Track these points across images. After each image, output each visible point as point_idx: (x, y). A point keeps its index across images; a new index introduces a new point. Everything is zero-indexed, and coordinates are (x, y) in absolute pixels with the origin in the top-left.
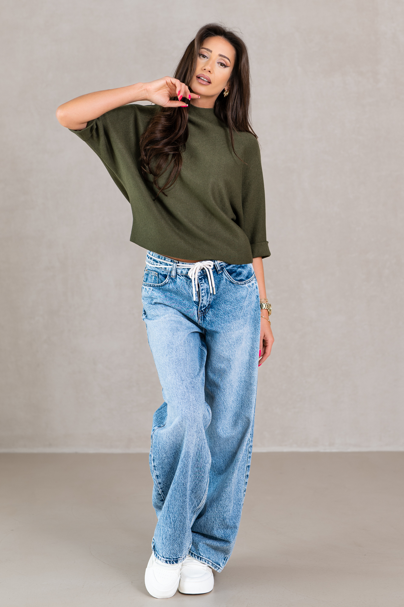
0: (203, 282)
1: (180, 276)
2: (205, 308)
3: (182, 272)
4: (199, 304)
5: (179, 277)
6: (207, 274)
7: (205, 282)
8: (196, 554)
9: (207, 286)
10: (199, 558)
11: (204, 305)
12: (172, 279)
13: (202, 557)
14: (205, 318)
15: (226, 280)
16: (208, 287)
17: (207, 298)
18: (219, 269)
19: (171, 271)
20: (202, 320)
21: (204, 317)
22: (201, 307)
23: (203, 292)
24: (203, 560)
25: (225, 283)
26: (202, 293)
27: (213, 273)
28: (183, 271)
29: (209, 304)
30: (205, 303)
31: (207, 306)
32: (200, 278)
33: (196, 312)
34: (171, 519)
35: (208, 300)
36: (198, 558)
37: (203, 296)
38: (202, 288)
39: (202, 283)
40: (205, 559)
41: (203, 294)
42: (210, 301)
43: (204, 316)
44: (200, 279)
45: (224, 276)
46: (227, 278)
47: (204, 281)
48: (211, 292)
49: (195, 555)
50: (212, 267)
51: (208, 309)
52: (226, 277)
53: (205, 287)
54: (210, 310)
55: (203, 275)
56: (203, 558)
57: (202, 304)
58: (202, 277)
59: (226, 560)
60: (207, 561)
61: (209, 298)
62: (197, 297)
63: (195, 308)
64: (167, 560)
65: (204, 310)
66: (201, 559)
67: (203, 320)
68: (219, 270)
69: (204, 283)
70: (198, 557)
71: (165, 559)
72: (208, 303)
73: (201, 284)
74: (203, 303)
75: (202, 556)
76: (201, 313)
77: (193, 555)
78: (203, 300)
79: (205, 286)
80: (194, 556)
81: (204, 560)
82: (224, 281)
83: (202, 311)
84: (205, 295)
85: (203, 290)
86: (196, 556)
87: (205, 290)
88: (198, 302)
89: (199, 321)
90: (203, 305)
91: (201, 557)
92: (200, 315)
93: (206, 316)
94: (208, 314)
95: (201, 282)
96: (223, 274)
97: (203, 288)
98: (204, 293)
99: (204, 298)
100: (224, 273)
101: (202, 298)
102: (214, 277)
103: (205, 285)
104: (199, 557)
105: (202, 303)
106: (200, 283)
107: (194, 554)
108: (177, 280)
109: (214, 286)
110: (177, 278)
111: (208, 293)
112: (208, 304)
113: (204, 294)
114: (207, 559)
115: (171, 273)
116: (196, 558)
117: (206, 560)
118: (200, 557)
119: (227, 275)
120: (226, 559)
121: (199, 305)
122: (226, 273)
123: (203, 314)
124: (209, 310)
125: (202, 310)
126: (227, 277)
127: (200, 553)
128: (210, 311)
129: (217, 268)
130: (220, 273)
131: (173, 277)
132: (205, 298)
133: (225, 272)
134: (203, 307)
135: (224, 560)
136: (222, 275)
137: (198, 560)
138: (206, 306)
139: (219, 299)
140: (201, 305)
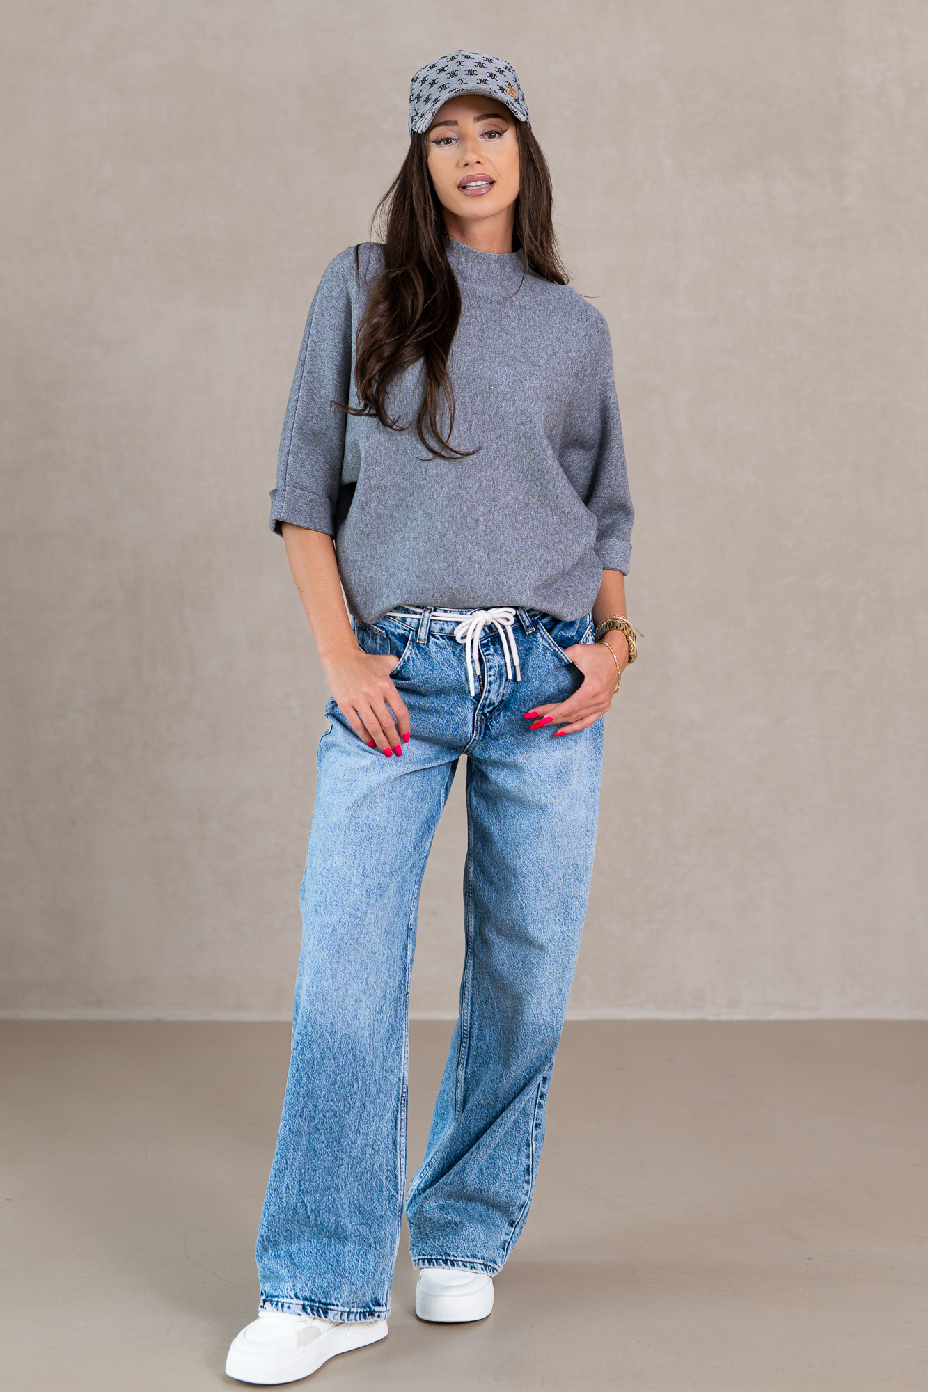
0: (492, 651)
1: (438, 639)
2: (492, 708)
3: (442, 629)
4: (480, 698)
5: (436, 640)
6: (498, 633)
7: (496, 650)
8: (439, 1257)
9: (500, 660)
10: (449, 1262)
11: (490, 701)
12: (418, 647)
13: (455, 1259)
14: (489, 730)
15: (545, 649)
16: (503, 663)
17: (500, 686)
18: (527, 623)
19: (417, 628)
20: (480, 734)
21: (487, 728)
22: (483, 707)
23: (492, 673)
24: (458, 1265)
25: (541, 656)
26: (490, 676)
27: (514, 633)
28: (445, 627)
29: (502, 701)
30: (493, 697)
31: (497, 704)
32: (484, 644)
33: (470, 715)
35: (501, 691)
36: (446, 1263)
37: (491, 683)
38: (488, 664)
39: (489, 654)
40: (463, 1260)
41: (492, 679)
42: (503, 695)
43: (486, 725)
44: (484, 646)
45: (540, 639)
46: (546, 645)
47: (494, 649)
48: (510, 677)
49: (437, 1260)
50: (512, 621)
51: (498, 710)
52: (544, 643)
53: (496, 662)
54: (502, 713)
55: (492, 636)
56: (458, 1259)
57: (486, 700)
58: (488, 642)
59: (507, 1249)
60: (468, 1264)
61: (503, 687)
62: (477, 684)
63: (469, 710)
64: (306, 1303)
65: (488, 712)
67: (482, 735)
68: (527, 627)
69: (493, 654)
70: (445, 1262)
71: (301, 1302)
72: (500, 698)
73: (487, 655)
74: (489, 697)
75: (454, 1256)
76: (481, 718)
78: (489, 692)
79: (496, 660)
80: (437, 1263)
81: (460, 1263)
82: (540, 650)
83: (484, 714)
84: (495, 681)
85: (490, 668)
86: (441, 1261)
87: (497, 670)
88: (479, 694)
89: (474, 735)
90: (487, 702)
91: (452, 1258)
92: (479, 723)
93: (492, 726)
94: (497, 723)
95: (488, 652)
96: (538, 635)
97: (491, 664)
98: (494, 675)
99: (492, 686)
100: (541, 634)
101: (489, 687)
102: (516, 640)
103: (497, 658)
104: (447, 1260)
105: (487, 697)
106: (485, 654)
107: (435, 1259)
108: (430, 647)
109: (517, 662)
110: (431, 643)
111: (501, 675)
112: (500, 700)
113: (492, 677)
114: (468, 1260)
115: (417, 633)
116: (441, 1265)
117: (466, 1262)
118: (451, 1261)
120: (506, 1247)
121: (479, 701)
122: (543, 633)
123: (486, 720)
124: (499, 714)
125: (485, 711)
126: (546, 641)
128: (501, 716)
129: (524, 621)
130: (530, 632)
131: (421, 642)
132: (495, 687)
133: (541, 631)
134: (488, 707)
135: (504, 1249)
136: (535, 637)
138: (494, 704)
139: (525, 692)
140: (484, 702)
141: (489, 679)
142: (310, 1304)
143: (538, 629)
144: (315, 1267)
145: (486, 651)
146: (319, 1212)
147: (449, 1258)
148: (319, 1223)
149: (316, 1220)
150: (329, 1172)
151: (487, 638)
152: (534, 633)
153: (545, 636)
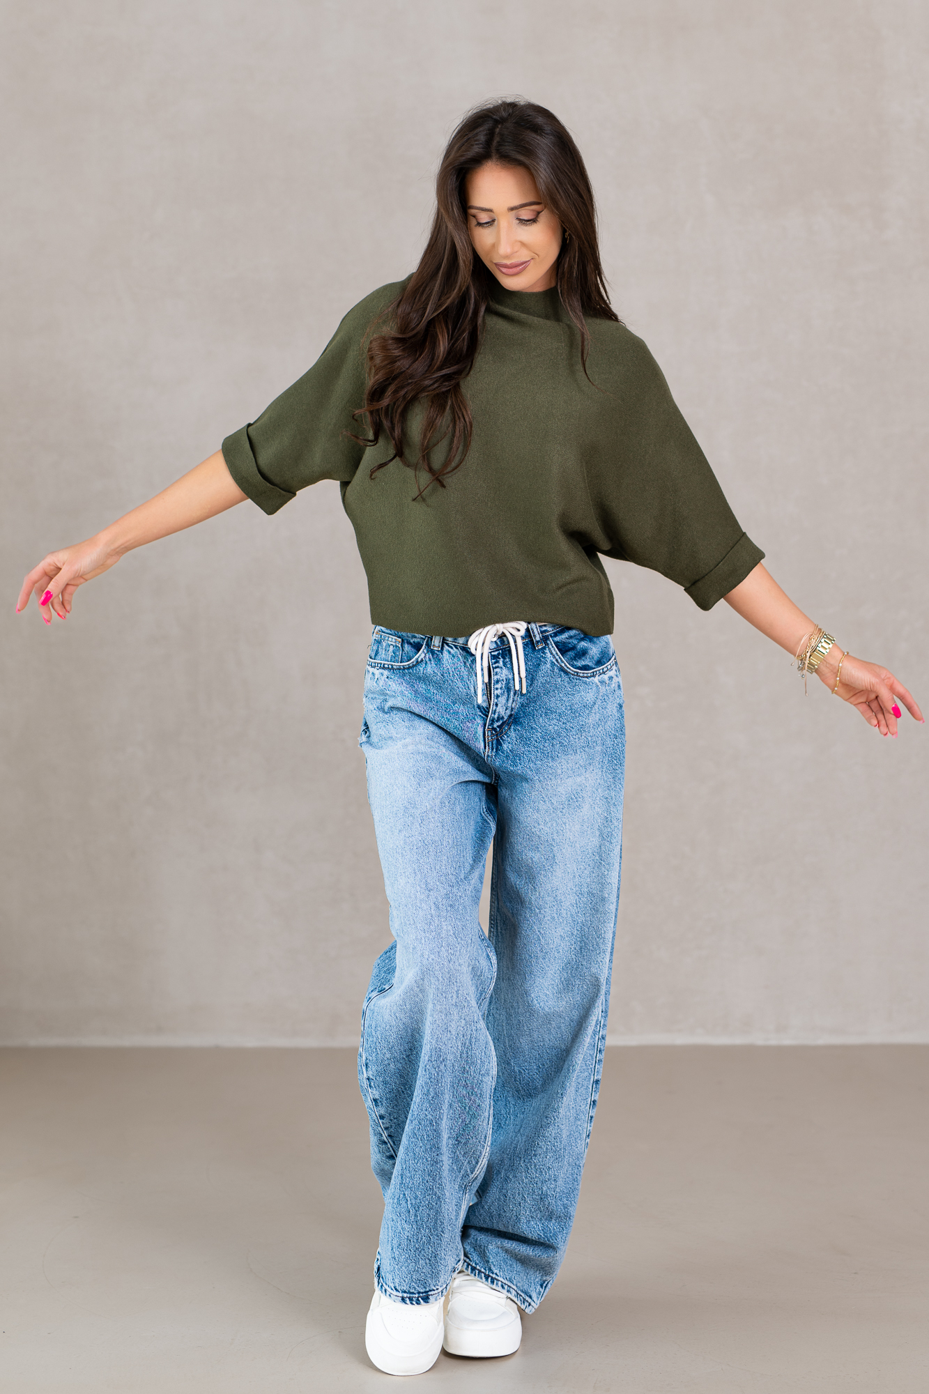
0: (501, 664)
1: (451, 648)
2: (501, 722)
4: (488, 712)
5: (449, 649)
6: (510, 647)
7: (505, 664)
8: (483, 1270)
9: (507, 673)
11: (499, 715)
12: (432, 653)
13: (497, 1277)
14: (501, 745)
15: (552, 664)
16: (510, 677)
17: (508, 700)
18: (538, 639)
20: (492, 749)
21: (499, 743)
22: (493, 721)
23: (499, 686)
24: (497, 1284)
25: (549, 672)
26: (497, 689)
27: (524, 647)
29: (511, 716)
30: (501, 711)
31: (506, 718)
32: (494, 656)
33: (480, 731)
34: (409, 1203)
35: (510, 705)
36: (487, 1279)
37: (498, 696)
38: (496, 677)
39: (498, 667)
40: (503, 1281)
41: (499, 692)
42: (512, 709)
43: (498, 740)
45: (549, 655)
46: (554, 660)
47: (503, 662)
48: (517, 687)
49: (480, 1272)
50: (523, 632)
51: (508, 724)
52: (552, 658)
53: (503, 675)
54: (512, 727)
55: (502, 650)
56: (499, 1278)
57: (495, 714)
58: (499, 654)
59: (546, 1287)
60: (506, 1287)
61: (511, 701)
62: (485, 697)
63: (479, 722)
65: (498, 726)
66: (492, 1282)
67: (494, 750)
68: (538, 642)
69: (501, 667)
70: (487, 1277)
72: (508, 712)
73: (496, 668)
74: (497, 711)
75: (496, 1274)
76: (492, 733)
77: (477, 1271)
78: (497, 705)
79: (503, 673)
80: (478, 1275)
81: (500, 1283)
82: (548, 665)
83: (494, 729)
84: (502, 694)
85: (498, 682)
86: (483, 1275)
87: (504, 683)
88: (487, 708)
89: (487, 750)
90: (496, 716)
91: (494, 1276)
92: (490, 738)
93: (503, 740)
94: (508, 737)
95: (497, 665)
96: (547, 651)
97: (499, 676)
98: (501, 688)
99: (499, 699)
100: (549, 649)
101: (496, 701)
102: (525, 655)
103: (505, 671)
104: (489, 1276)
105: (495, 711)
106: (494, 666)
108: (444, 655)
109: (523, 674)
110: (444, 651)
111: (508, 689)
112: (509, 714)
113: (499, 690)
114: (507, 1282)
115: (431, 641)
116: (481, 1278)
118: (492, 1278)
119: (554, 653)
120: (545, 1284)
121: (487, 716)
122: (552, 649)
123: (497, 735)
124: (509, 729)
125: (495, 726)
126: (554, 657)
127: (490, 1267)
128: (512, 730)
129: (535, 636)
130: (540, 647)
131: (435, 649)
132: (502, 700)
133: (550, 647)
134: (497, 721)
135: (542, 1286)
136: (544, 653)
137: (486, 1283)
138: (503, 718)
139: (533, 707)
140: (493, 715)
141: (496, 692)
142: (408, 1295)
143: (548, 645)
144: (413, 1264)
145: (495, 663)
146: (418, 1208)
147: (491, 1275)
148: (419, 1218)
149: (416, 1216)
150: (429, 1175)
151: (498, 650)
152: (544, 648)
153: (553, 651)
